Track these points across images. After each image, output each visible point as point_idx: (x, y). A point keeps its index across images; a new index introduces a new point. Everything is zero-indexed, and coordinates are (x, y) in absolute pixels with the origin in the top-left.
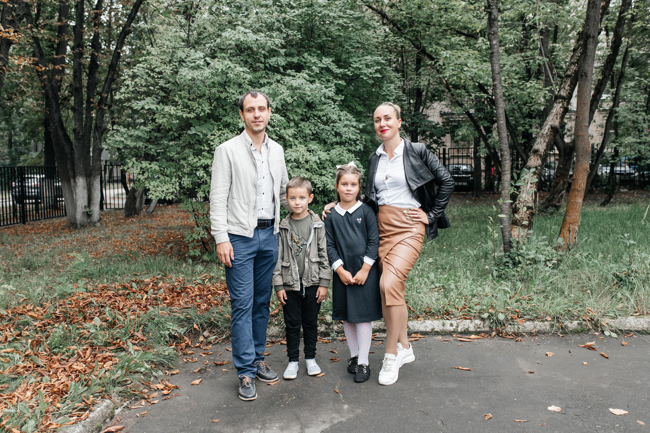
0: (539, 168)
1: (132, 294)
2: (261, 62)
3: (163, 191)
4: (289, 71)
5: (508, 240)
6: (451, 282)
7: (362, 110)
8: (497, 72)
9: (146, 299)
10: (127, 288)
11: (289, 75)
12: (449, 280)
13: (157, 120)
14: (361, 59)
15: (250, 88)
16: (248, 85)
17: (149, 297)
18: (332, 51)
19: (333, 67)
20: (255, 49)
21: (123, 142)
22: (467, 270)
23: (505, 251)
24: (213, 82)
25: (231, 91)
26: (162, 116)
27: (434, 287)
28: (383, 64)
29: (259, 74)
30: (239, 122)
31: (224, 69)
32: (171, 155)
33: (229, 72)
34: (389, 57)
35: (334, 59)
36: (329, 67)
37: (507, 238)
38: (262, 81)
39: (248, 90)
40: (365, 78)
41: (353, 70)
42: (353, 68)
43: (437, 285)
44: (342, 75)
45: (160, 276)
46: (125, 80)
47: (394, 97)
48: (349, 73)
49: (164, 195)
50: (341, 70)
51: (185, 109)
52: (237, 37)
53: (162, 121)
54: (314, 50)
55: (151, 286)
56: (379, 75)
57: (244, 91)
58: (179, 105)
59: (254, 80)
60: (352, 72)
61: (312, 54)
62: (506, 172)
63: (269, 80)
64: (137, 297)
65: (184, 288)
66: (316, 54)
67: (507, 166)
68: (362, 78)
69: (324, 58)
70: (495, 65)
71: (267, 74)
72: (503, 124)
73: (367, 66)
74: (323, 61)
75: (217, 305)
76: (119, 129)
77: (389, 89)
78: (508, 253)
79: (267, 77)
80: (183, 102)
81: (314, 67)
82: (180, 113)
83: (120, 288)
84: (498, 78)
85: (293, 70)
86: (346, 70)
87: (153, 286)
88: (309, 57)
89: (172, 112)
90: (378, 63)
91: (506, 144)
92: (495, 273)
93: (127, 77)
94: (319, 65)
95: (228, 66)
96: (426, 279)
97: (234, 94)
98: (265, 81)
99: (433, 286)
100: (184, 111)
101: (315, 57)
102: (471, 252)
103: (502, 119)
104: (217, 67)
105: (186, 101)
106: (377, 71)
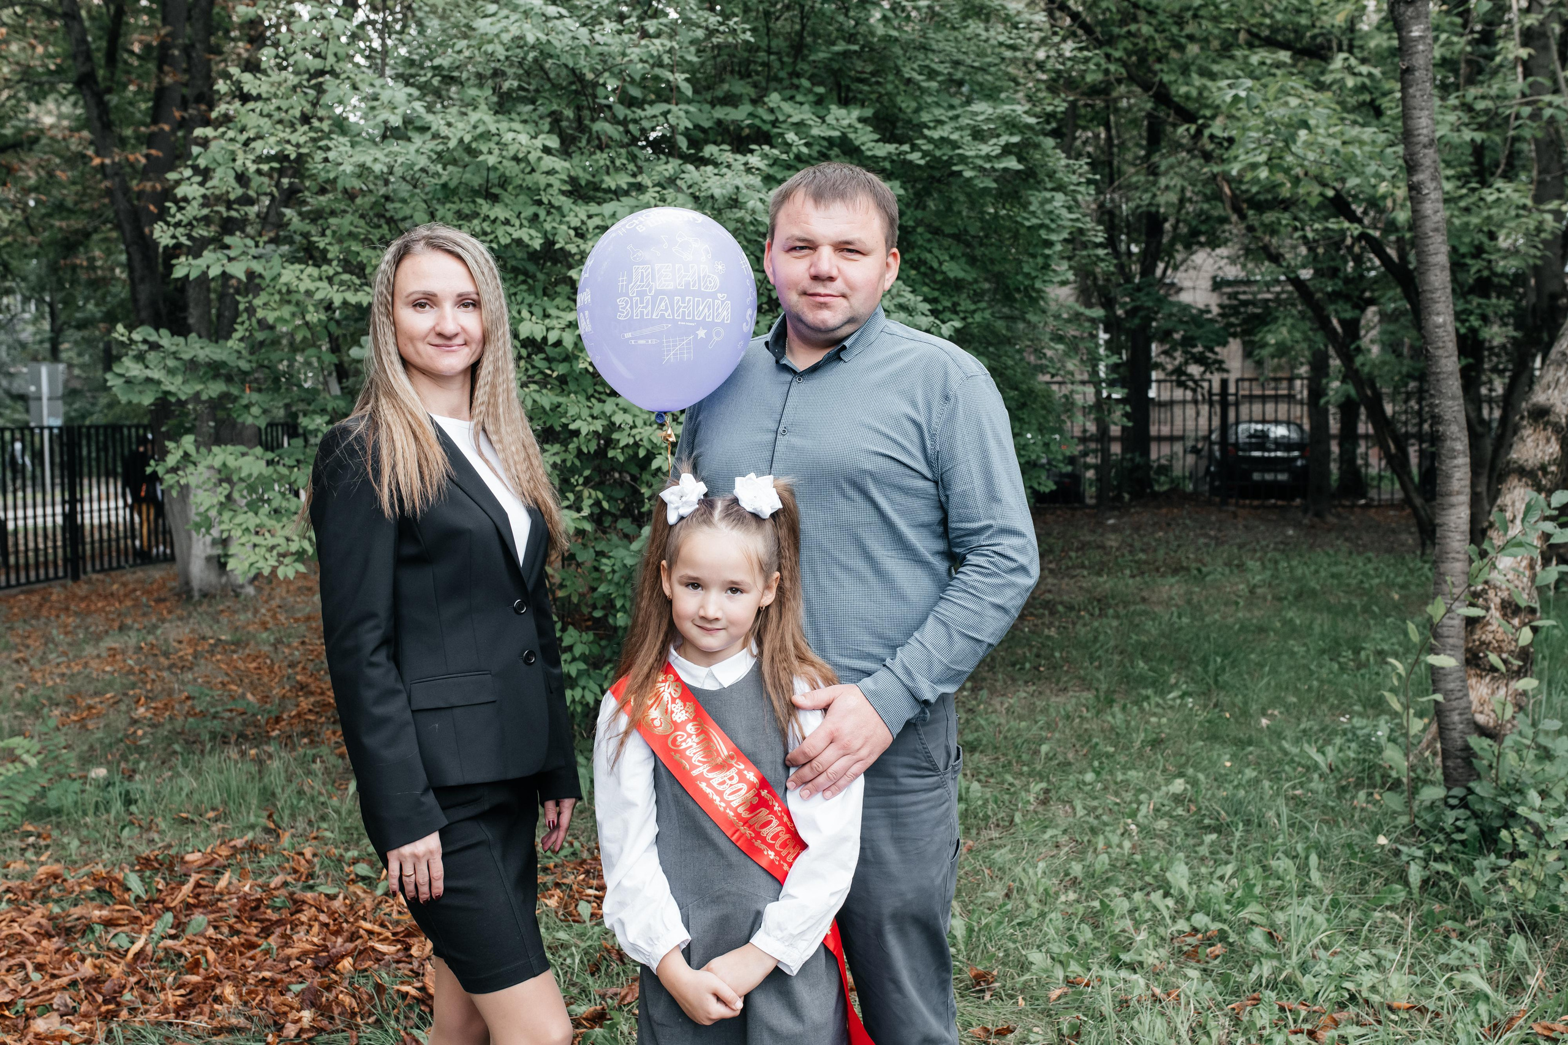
0: (1553, 468)
1: (98, 929)
2: (615, 121)
3: (271, 549)
4: (709, 150)
5: (1459, 743)
6: (1252, 911)
7: (961, 275)
8: (1425, 140)
9: (137, 955)
10: (110, 894)
11: (705, 162)
12: (1241, 905)
13: (260, 314)
14: (959, 111)
15: (565, 202)
16: (563, 193)
17: (149, 949)
18: (866, 88)
19: (864, 139)
20: (590, 76)
21: (159, 383)
22: (1307, 849)
23: (1449, 780)
24: (445, 186)
25: (499, 212)
26: (277, 297)
27: (1187, 929)
28: (1029, 127)
29: (602, 158)
30: (522, 320)
31: (467, 139)
32: (312, 427)
33: (484, 148)
34: (1049, 109)
35: (868, 112)
36: (852, 136)
37: (1455, 735)
38: (610, 182)
39: (559, 208)
40: (968, 174)
41: (930, 147)
42: (930, 140)
43: (1200, 920)
44: (892, 161)
45: (250, 836)
46: (178, 183)
47: (1065, 235)
48: (915, 157)
49: (273, 562)
50: (891, 148)
51: (346, 277)
52: (514, 31)
53: (277, 314)
54: (806, 83)
55: (187, 888)
56: (1012, 163)
57: (542, 214)
58: (329, 262)
59: (584, 177)
60: (925, 154)
61: (799, 98)
62: (1454, 500)
63: (639, 179)
64: (114, 944)
65: (295, 902)
66: (811, 98)
67: (1457, 475)
68: (960, 173)
69: (834, 108)
70: (1416, 113)
71: (633, 158)
72: (1444, 325)
73: (978, 135)
74: (830, 119)
75: (353, 1014)
76: (154, 338)
77: (1048, 207)
78: (1458, 791)
79: (631, 167)
80: (348, 251)
81: (791, 136)
82: (325, 291)
83: (89, 888)
84: (1427, 162)
85: (725, 147)
86: (906, 147)
87: (198, 885)
88: (787, 107)
89: (306, 284)
90: (1011, 125)
91: (1453, 398)
92: (1415, 873)
93: (188, 172)
94: (815, 132)
95: (479, 131)
96: (1156, 897)
97: (507, 222)
98: (623, 180)
99: (1182, 925)
100: (342, 283)
101: (806, 107)
102: (1319, 758)
103: (1440, 307)
104: (444, 131)
105: (355, 247)
106: (1007, 150)
